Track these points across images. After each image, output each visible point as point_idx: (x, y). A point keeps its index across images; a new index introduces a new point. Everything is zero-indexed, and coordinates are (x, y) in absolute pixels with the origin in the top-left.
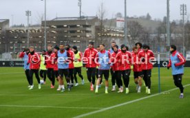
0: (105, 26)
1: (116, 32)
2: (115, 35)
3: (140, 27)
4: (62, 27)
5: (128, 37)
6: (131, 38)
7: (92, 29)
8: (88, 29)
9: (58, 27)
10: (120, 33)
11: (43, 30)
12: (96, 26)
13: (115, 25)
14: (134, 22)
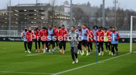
0: (56, 11)
1: (64, 16)
2: (63, 18)
3: (82, 12)
4: (23, 11)
5: (73, 20)
6: (75, 21)
7: (46, 13)
8: (43, 13)
9: (20, 11)
10: (67, 17)
11: (8, 13)
12: (49, 11)
13: (63, 10)
14: (78, 8)
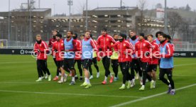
0: (146, 17)
1: (156, 23)
2: (155, 25)
3: (179, 17)
4: (103, 16)
5: (168, 28)
6: (171, 29)
7: (132, 19)
8: (128, 19)
9: (99, 16)
10: (160, 24)
11: (84, 19)
12: (136, 17)
13: (155, 16)
14: (174, 13)
